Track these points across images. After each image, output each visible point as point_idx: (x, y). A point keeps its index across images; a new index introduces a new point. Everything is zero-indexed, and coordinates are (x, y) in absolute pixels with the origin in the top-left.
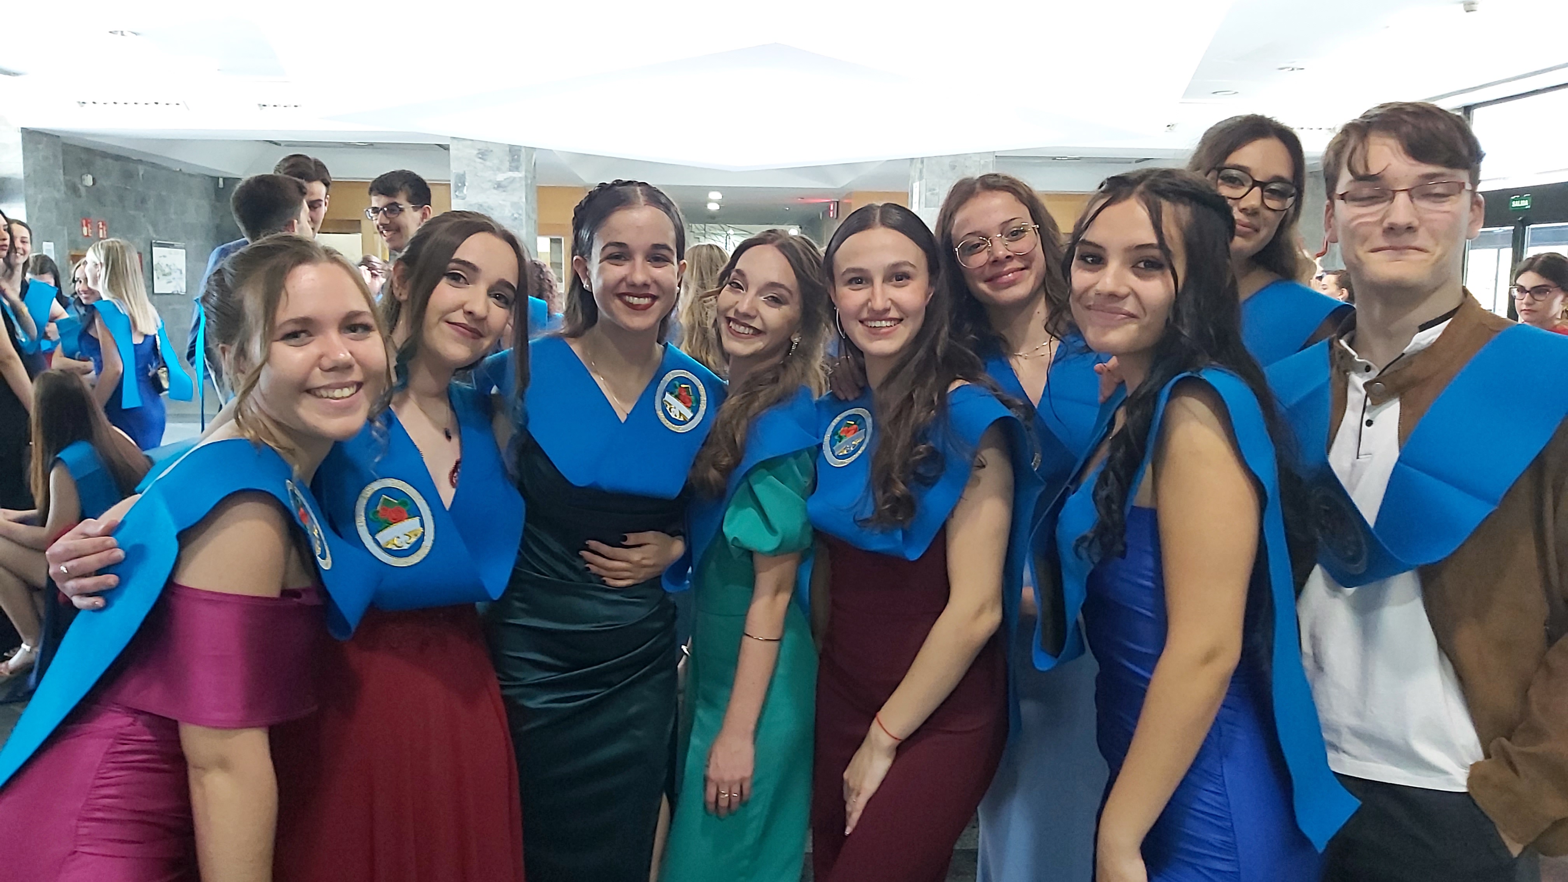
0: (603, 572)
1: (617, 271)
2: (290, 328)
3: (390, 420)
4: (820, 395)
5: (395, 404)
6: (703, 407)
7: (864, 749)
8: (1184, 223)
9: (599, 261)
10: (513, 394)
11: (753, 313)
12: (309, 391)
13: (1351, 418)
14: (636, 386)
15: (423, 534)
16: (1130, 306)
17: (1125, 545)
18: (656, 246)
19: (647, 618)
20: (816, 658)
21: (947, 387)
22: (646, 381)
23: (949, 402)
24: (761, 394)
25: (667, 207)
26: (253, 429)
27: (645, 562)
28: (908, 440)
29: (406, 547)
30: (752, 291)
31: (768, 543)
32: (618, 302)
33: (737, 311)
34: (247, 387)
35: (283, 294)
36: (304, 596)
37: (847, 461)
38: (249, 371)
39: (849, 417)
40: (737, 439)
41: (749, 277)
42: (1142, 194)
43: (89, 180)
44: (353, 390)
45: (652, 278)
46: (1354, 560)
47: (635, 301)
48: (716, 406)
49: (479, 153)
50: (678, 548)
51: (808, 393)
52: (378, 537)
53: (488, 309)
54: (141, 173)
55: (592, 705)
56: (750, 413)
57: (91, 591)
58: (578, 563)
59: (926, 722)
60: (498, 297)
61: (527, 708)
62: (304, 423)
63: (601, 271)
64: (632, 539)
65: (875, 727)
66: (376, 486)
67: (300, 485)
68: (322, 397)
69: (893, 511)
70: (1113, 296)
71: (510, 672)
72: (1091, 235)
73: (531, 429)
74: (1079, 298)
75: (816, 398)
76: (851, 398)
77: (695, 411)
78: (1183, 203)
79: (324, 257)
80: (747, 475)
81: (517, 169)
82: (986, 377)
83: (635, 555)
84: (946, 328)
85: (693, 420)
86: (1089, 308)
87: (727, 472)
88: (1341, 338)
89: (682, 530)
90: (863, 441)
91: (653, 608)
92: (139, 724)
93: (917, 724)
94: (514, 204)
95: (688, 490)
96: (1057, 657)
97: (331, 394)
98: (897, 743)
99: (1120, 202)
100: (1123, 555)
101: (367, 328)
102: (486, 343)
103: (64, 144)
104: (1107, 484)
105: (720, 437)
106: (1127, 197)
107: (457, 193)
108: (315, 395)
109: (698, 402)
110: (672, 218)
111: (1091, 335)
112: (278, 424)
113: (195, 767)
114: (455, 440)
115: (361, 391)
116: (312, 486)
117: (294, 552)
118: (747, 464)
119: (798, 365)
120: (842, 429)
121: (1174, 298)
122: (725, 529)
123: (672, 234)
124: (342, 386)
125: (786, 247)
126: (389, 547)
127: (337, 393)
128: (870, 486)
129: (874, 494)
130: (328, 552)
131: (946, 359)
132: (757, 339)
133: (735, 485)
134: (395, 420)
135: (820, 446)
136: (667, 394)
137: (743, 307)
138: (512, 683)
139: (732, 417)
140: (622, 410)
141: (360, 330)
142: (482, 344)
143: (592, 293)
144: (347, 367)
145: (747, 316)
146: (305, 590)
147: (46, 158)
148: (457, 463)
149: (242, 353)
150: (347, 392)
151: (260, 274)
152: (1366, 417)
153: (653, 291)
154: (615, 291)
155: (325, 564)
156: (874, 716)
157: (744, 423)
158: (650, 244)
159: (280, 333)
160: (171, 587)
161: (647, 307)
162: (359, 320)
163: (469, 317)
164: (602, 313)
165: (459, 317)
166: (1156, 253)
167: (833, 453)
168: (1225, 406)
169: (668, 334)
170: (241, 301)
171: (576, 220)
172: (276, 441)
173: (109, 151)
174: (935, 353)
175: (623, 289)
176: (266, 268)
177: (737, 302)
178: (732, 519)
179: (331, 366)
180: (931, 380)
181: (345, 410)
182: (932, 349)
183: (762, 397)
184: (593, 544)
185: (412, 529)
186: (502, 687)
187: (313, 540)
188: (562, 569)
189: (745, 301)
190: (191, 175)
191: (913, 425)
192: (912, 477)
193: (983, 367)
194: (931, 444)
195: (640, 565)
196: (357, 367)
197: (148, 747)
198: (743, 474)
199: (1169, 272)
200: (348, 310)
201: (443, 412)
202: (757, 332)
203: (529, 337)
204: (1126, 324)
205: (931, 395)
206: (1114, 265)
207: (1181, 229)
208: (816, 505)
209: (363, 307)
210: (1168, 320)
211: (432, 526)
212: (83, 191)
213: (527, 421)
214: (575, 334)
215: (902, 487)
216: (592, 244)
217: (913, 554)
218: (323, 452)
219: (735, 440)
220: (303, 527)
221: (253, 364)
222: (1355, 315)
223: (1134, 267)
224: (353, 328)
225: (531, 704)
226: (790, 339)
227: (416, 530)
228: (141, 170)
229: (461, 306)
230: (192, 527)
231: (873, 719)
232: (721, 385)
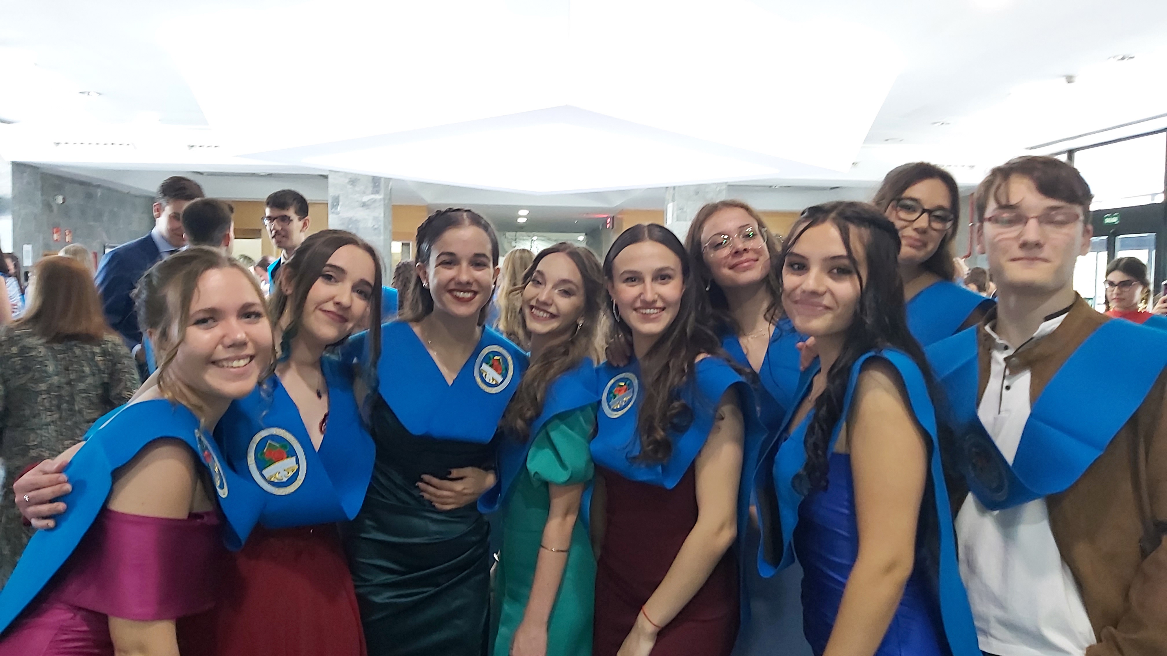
0: (433, 499)
1: (448, 273)
2: (201, 316)
3: (276, 384)
4: (598, 362)
5: (279, 371)
6: (510, 373)
7: (633, 635)
8: (866, 240)
9: (434, 265)
10: (368, 364)
11: (550, 302)
12: (214, 363)
13: (994, 384)
14: (461, 360)
15: (298, 470)
16: (827, 300)
17: (827, 482)
18: (477, 255)
19: (466, 534)
20: (595, 563)
21: (694, 358)
22: (468, 355)
23: (696, 370)
24: (555, 363)
25: (486, 227)
26: (171, 391)
27: (466, 491)
28: (666, 398)
29: (285, 480)
30: (549, 286)
31: (560, 476)
32: (448, 295)
33: (538, 300)
34: (168, 359)
35: (196, 291)
36: (206, 519)
37: (620, 413)
38: (169, 348)
39: (621, 380)
40: (538, 398)
41: (547, 276)
42: (834, 219)
43: (60, 199)
44: (247, 361)
45: (473, 278)
46: (999, 488)
47: (461, 295)
48: (521, 371)
49: (350, 181)
50: (490, 480)
51: (591, 362)
52: (264, 472)
53: (352, 300)
54: (99, 194)
55: (426, 598)
56: (548, 378)
57: (45, 515)
58: (415, 493)
59: (680, 613)
60: (360, 292)
61: (374, 602)
62: (209, 386)
63: (436, 273)
64: (455, 473)
65: (641, 617)
66: (263, 434)
67: (205, 433)
68: (223, 366)
69: (655, 451)
70: (814, 293)
71: (363, 575)
72: (797, 249)
73: (382, 390)
74: (789, 295)
75: (595, 365)
76: (622, 365)
77: (504, 377)
78: (865, 226)
79: (228, 264)
80: (545, 425)
81: (377, 192)
82: (722, 351)
83: (458, 486)
84: (693, 315)
85: (503, 384)
86: (796, 302)
87: (529, 422)
88: (985, 325)
89: (493, 466)
90: (632, 397)
91: (470, 526)
92: (78, 617)
93: (674, 614)
94: (375, 219)
95: (499, 435)
96: (776, 567)
97: (230, 364)
98: (658, 630)
99: (818, 225)
100: (826, 489)
101: (258, 315)
102: (350, 325)
103: (43, 173)
104: (814, 434)
105: (525, 395)
106: (823, 221)
107: (333, 210)
108: (219, 366)
109: (507, 369)
110: (489, 235)
111: (798, 322)
112: (189, 387)
113: (120, 651)
114: (325, 398)
115: (253, 361)
116: (214, 433)
117: (199, 485)
118: (546, 416)
119: (583, 341)
120: (615, 389)
121: (859, 296)
122: (528, 466)
123: (489, 247)
124: (239, 359)
125: (574, 255)
126: (272, 480)
127: (235, 364)
128: (638, 432)
129: (640, 438)
130: (225, 484)
131: (693, 336)
132: (553, 320)
133: (536, 432)
134: (280, 384)
135: (600, 402)
136: (483, 364)
137: (543, 298)
138: (363, 584)
139: (533, 380)
140: (450, 378)
141: (253, 317)
142: (347, 327)
143: (429, 290)
144: (243, 345)
145: (545, 303)
146: (207, 513)
147: (28, 183)
148: (326, 416)
149: (164, 335)
150: (242, 363)
151: (180, 276)
152: (1006, 383)
153: (474, 288)
154: (446, 287)
155: (223, 493)
156: (640, 608)
157: (543, 385)
158: (473, 253)
159: (193, 320)
160: (105, 512)
161: (470, 299)
162: (253, 309)
163: (338, 306)
164: (437, 304)
165: (330, 306)
166: (846, 262)
167: (610, 407)
168: (901, 377)
169: (486, 319)
170: (164, 297)
171: (419, 237)
172: (188, 400)
173: (77, 178)
174: (686, 333)
175: (452, 286)
176: (184, 272)
177: (537, 295)
178: (534, 456)
179: (230, 344)
180: (683, 353)
181: (241, 376)
182: (684, 329)
183: (556, 366)
184: (426, 477)
185: (289, 466)
186: (356, 587)
187: (214, 475)
188: (403, 496)
189: (544, 293)
190: (136, 196)
191: (670, 386)
192: (669, 425)
193: (719, 344)
194: (683, 401)
195: (460, 494)
196: (250, 344)
197: (81, 636)
198: (542, 424)
199: (856, 277)
200: (244, 302)
201: (317, 377)
202: (553, 316)
203: (382, 321)
204: (825, 314)
205: (682, 364)
206: (815, 271)
207: (864, 245)
208: (597, 446)
209: (257, 300)
210: (855, 312)
211: (305, 464)
212: (55, 208)
213: (378, 382)
214: (417, 320)
215: (662, 433)
216: (430, 253)
217: (670, 484)
218: (224, 408)
219: (536, 399)
220: (207, 465)
221: (172, 344)
222: (995, 309)
223: (830, 272)
224: (248, 315)
225: (378, 599)
226: (576, 321)
227: (293, 467)
228: (99, 192)
229: (332, 298)
230: (124, 465)
231: (640, 610)
232: (525, 357)
